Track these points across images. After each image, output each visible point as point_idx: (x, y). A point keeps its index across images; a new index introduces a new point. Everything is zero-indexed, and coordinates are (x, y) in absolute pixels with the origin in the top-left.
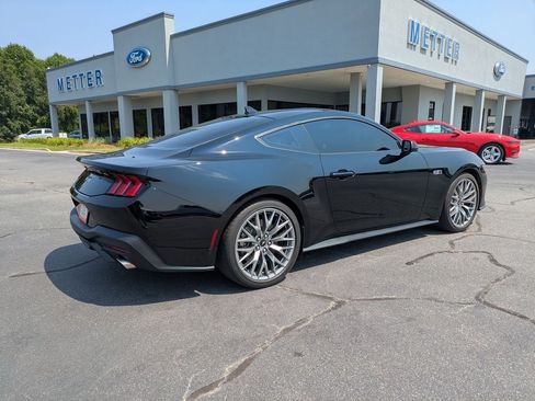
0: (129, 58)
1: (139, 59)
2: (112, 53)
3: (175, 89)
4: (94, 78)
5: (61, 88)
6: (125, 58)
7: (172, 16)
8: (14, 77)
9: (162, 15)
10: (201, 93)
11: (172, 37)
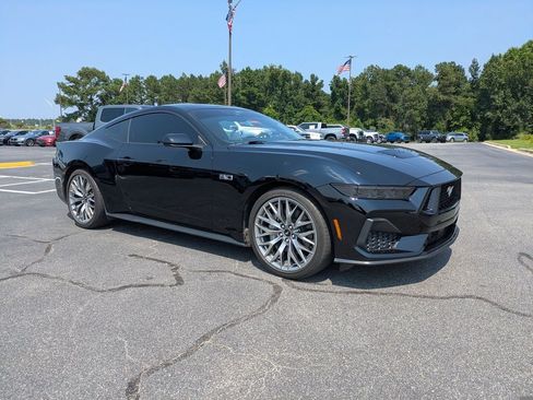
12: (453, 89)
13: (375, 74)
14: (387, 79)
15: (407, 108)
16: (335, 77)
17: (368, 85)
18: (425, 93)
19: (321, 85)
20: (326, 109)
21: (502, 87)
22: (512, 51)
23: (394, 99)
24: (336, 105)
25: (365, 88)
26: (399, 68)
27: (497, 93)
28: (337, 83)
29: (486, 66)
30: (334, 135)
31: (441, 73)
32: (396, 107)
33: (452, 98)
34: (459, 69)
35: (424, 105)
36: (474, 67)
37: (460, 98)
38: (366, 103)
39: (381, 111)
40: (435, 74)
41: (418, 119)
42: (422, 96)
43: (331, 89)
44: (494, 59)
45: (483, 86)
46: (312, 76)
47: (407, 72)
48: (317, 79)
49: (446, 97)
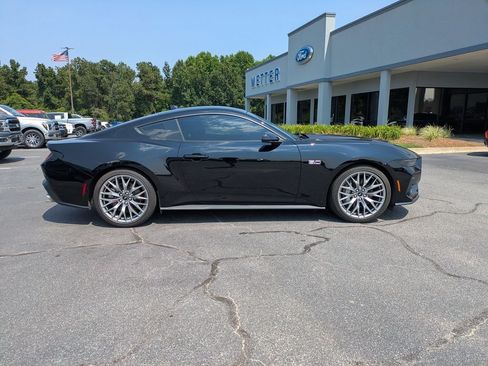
0: (297, 56)
1: (304, 57)
2: (286, 54)
3: (330, 81)
4: (274, 76)
5: (253, 84)
6: (294, 57)
7: (333, 15)
8: (238, 76)
9: (324, 15)
10: (356, 83)
11: (332, 34)
12: (153, 86)
13: (82, 67)
14: (95, 72)
15: (117, 100)
16: (39, 65)
17: (77, 76)
18: (131, 87)
19: (24, 71)
20: (34, 97)
21: (188, 86)
22: (191, 58)
23: (104, 91)
24: (44, 93)
25: (74, 78)
26: (104, 63)
27: (185, 91)
28: (42, 71)
29: (175, 69)
30: (83, 125)
31: (142, 71)
32: (107, 98)
33: (154, 93)
34: (155, 69)
35: (132, 98)
36: (166, 69)
37: (159, 93)
38: (77, 93)
39: (93, 102)
40: (137, 72)
41: (129, 110)
42: (129, 89)
43: (37, 77)
44: (179, 64)
45: (175, 85)
46: (12, 62)
47: (112, 67)
48: (18, 65)
49: (149, 92)
